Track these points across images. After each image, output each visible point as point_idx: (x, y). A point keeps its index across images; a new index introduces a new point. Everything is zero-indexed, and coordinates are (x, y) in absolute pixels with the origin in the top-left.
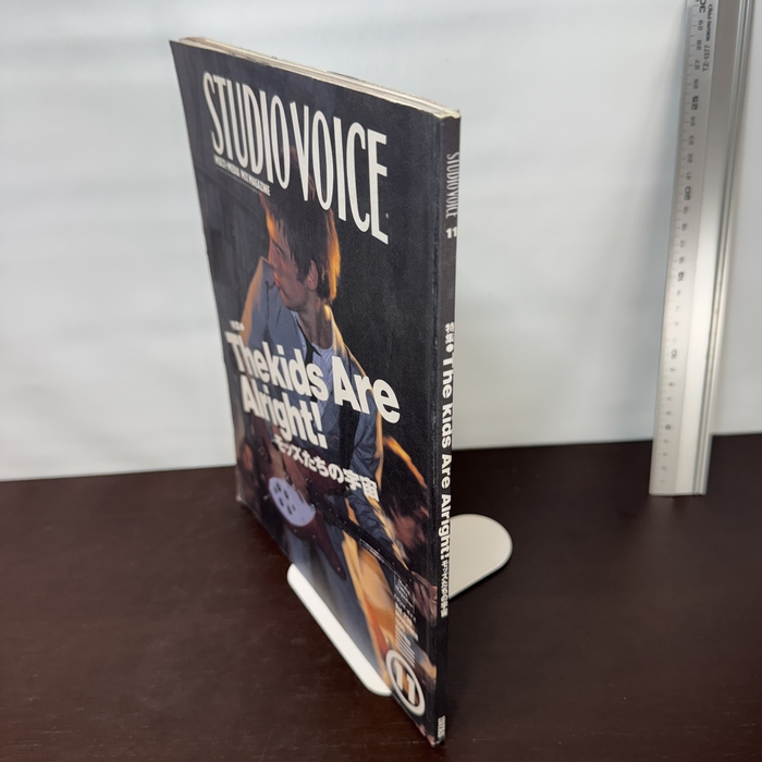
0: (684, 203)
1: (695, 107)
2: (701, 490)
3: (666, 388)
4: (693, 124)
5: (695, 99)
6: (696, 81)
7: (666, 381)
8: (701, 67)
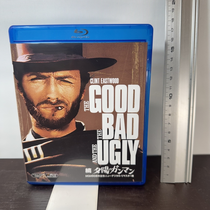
0: (172, 6)
2: (189, 180)
3: (167, 117)
7: (167, 113)
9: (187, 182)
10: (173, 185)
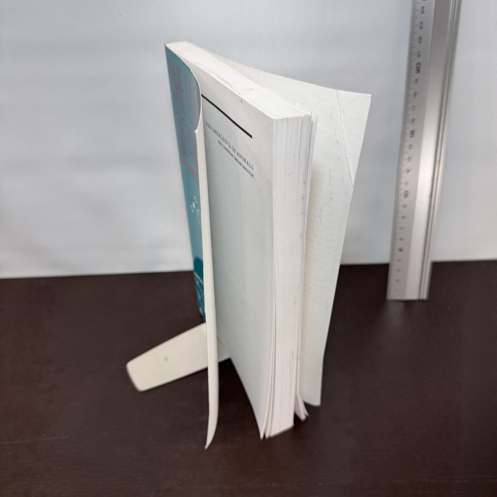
0: (415, 76)
2: (424, 296)
3: (400, 220)
4: (423, 12)
9: (421, 297)
10: (402, 304)
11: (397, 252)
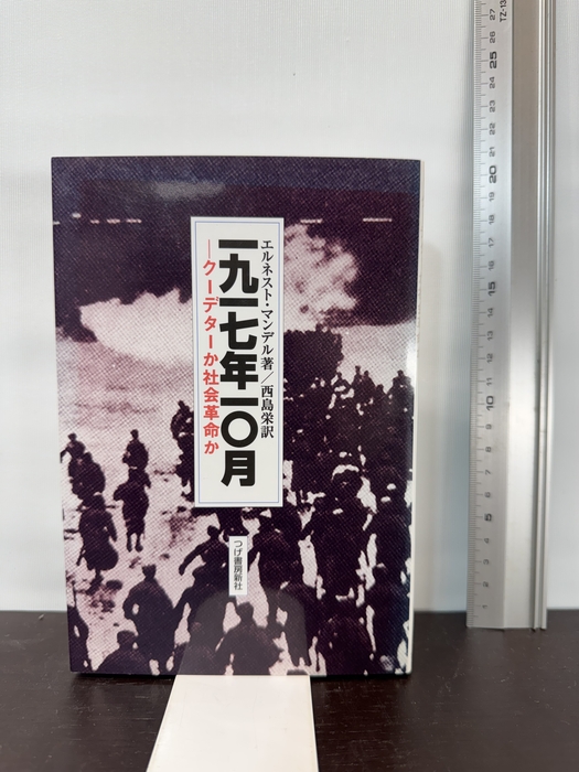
0: (488, 187)
1: (494, 65)
3: (481, 454)
4: (492, 86)
5: (493, 55)
6: (493, 34)
7: (482, 445)
8: (498, 17)
9: (536, 626)
11: (481, 522)
